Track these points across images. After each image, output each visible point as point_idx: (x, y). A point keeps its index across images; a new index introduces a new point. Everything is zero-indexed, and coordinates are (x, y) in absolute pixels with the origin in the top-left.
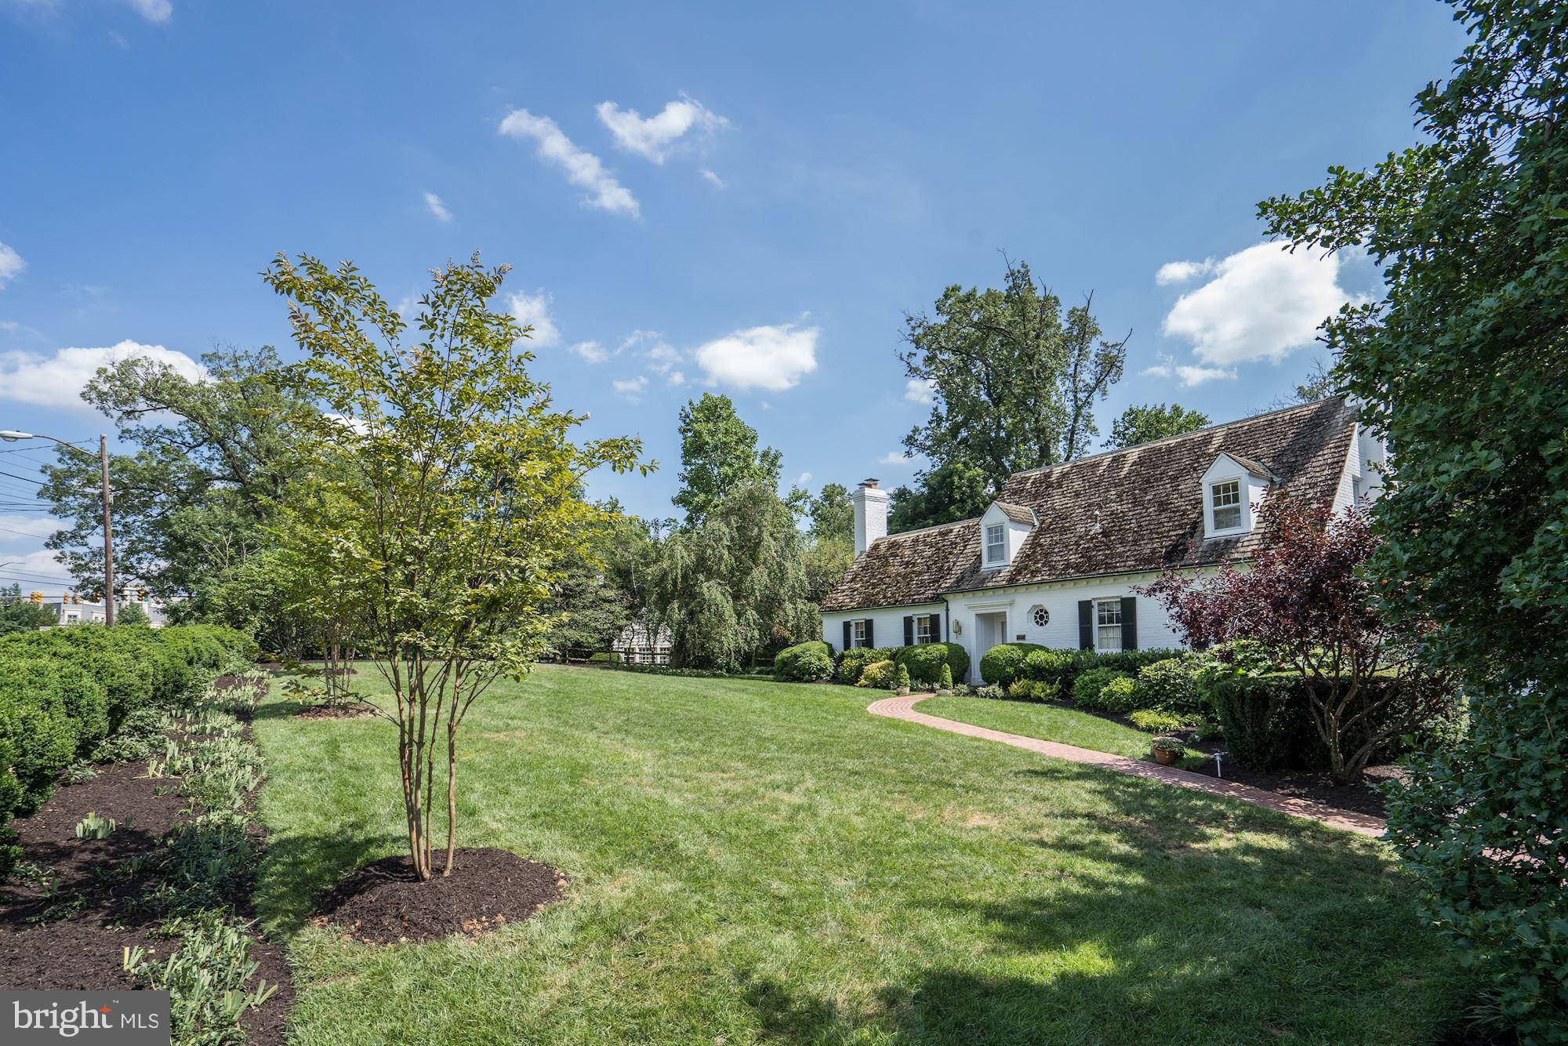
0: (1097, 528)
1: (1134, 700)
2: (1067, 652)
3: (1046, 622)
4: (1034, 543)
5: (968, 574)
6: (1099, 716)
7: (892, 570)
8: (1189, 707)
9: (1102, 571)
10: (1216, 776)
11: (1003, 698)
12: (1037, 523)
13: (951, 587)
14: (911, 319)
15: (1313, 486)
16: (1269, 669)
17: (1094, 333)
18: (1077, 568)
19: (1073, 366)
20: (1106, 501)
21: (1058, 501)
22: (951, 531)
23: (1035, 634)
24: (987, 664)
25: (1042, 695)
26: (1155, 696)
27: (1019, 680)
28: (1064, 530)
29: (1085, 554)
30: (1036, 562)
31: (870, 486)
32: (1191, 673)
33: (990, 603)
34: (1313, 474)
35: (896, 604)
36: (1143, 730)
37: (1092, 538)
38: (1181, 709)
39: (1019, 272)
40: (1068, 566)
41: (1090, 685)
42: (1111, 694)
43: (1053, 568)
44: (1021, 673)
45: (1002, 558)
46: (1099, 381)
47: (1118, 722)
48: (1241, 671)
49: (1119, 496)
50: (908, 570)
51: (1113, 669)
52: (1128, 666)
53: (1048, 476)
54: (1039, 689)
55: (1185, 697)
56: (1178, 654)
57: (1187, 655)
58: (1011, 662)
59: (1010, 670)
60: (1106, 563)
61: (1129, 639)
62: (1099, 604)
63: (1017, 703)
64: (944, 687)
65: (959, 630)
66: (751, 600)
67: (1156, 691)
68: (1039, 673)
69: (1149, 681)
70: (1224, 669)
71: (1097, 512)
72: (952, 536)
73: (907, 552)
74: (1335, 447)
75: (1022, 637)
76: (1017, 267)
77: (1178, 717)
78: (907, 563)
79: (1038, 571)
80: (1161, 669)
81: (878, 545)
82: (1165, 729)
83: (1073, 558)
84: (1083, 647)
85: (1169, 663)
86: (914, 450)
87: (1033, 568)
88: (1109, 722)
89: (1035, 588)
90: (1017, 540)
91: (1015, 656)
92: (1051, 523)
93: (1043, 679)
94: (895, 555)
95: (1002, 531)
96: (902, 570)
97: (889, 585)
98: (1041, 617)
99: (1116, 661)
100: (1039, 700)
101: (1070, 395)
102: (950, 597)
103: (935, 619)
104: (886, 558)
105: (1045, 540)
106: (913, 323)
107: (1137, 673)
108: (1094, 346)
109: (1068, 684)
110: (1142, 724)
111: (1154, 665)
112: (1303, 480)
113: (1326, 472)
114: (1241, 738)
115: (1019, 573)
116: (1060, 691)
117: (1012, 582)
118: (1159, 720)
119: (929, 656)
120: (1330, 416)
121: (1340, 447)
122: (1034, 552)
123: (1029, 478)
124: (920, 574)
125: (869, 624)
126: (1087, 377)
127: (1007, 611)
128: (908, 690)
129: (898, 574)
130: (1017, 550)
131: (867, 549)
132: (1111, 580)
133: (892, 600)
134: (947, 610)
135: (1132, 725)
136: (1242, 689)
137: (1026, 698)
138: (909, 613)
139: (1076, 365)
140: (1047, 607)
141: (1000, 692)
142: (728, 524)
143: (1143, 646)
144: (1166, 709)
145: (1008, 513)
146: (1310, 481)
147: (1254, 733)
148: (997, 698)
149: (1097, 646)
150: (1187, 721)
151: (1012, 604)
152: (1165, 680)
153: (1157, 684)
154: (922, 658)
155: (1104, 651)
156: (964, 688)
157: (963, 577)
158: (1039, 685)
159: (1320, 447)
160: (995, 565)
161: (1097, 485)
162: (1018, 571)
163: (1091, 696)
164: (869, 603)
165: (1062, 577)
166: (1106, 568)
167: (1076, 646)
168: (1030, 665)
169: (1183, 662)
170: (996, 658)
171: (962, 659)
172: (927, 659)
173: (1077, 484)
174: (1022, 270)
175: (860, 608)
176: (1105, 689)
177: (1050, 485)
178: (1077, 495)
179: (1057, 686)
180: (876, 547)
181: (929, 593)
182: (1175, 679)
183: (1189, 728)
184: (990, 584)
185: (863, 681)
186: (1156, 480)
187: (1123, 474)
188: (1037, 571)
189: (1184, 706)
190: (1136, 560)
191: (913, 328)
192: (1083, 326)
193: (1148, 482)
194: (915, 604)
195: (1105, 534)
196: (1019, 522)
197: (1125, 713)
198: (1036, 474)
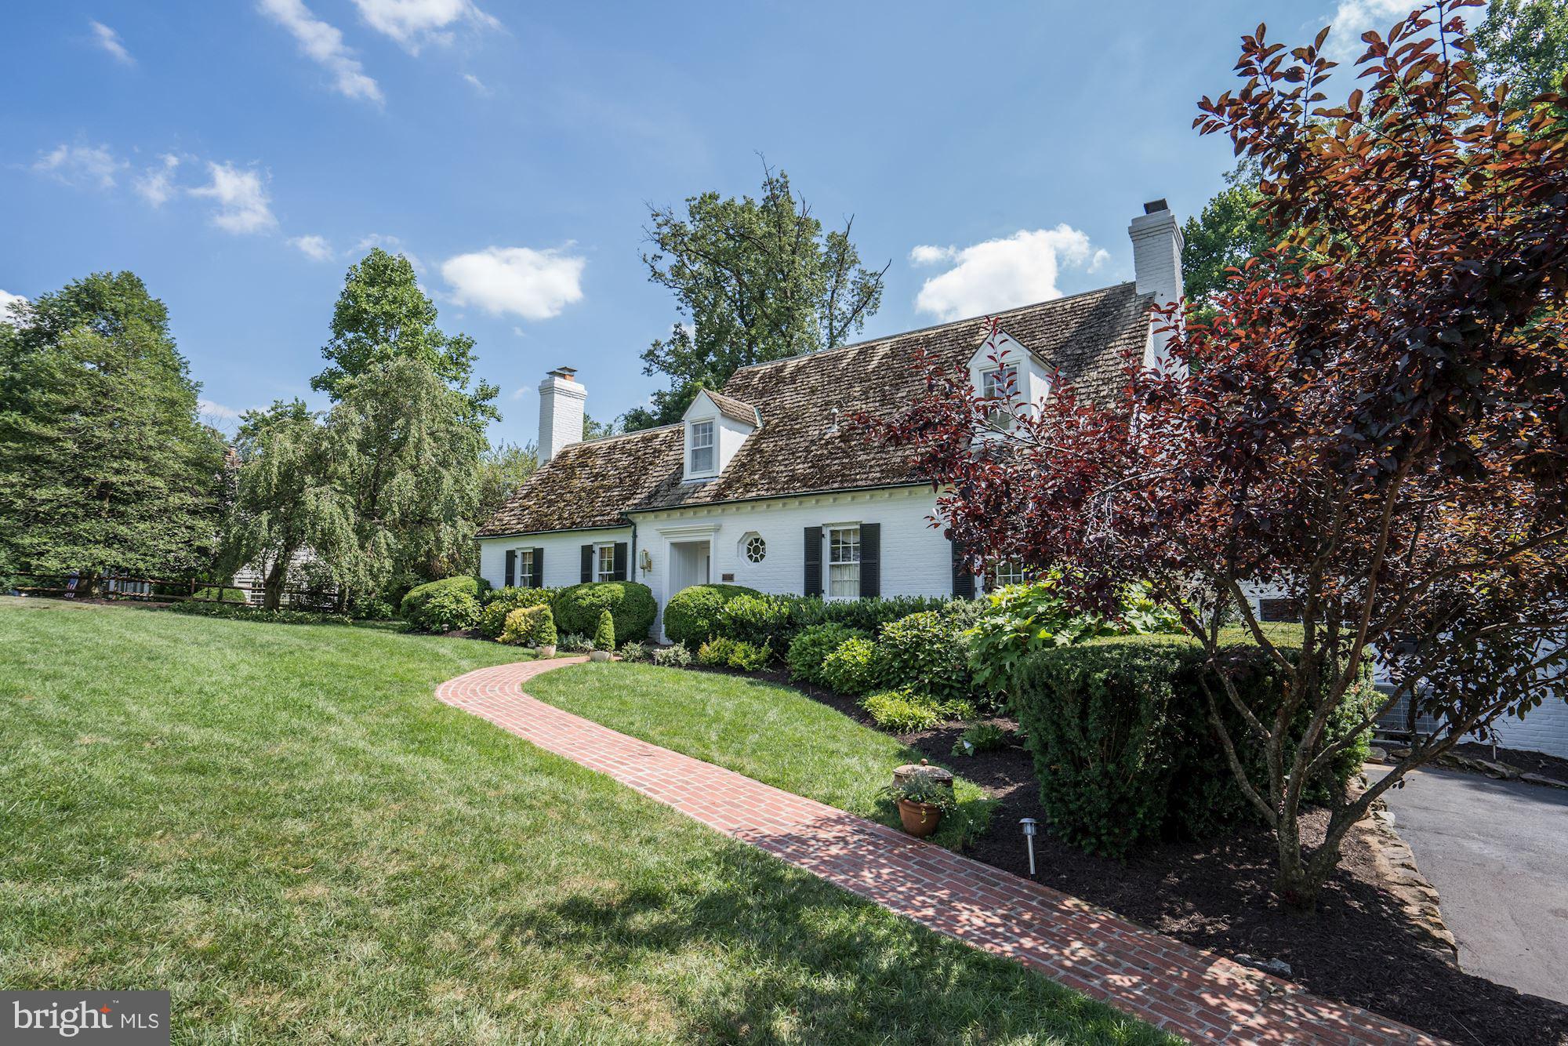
0: (835, 430)
1: (871, 676)
2: (784, 598)
3: (762, 556)
4: (753, 449)
5: (665, 487)
6: (818, 699)
7: (576, 483)
8: (952, 687)
9: (836, 485)
10: (1023, 872)
11: (690, 667)
12: (759, 425)
13: (640, 504)
14: (657, 215)
15: (1107, 381)
16: (1087, 632)
17: (854, 262)
18: (804, 480)
19: (829, 293)
20: (849, 398)
21: (789, 398)
22: (657, 436)
23: (746, 573)
24: (675, 613)
25: (744, 663)
26: (902, 669)
27: (714, 639)
28: (793, 433)
29: (817, 463)
30: (753, 473)
31: (563, 376)
32: (956, 633)
33: (689, 527)
34: (1105, 368)
35: (572, 528)
36: (883, 728)
37: (827, 443)
38: (940, 690)
39: (777, 181)
40: (793, 478)
41: (810, 650)
42: (839, 664)
43: (774, 480)
44: (717, 629)
45: (709, 465)
46: (855, 312)
47: (845, 712)
48: (1044, 634)
49: (865, 393)
50: (596, 484)
51: (846, 626)
52: (865, 622)
53: (780, 370)
54: (741, 653)
55: (945, 672)
56: (936, 606)
57: (949, 606)
58: (707, 612)
59: (703, 623)
60: (843, 475)
61: (870, 583)
62: (832, 532)
63: (704, 675)
64: (600, 647)
65: (648, 566)
66: (389, 518)
67: (905, 661)
68: (742, 629)
69: (895, 646)
70: (1016, 630)
71: (836, 411)
72: (656, 443)
73: (600, 462)
74: (1129, 338)
75: (728, 577)
76: (776, 176)
77: (934, 704)
78: (597, 476)
79: (754, 484)
80: (912, 627)
81: (568, 452)
82: (916, 727)
83: (801, 469)
84: (807, 594)
85: (923, 619)
86: (654, 368)
87: (748, 480)
88: (831, 710)
89: (748, 507)
90: (731, 443)
91: (711, 603)
92: (777, 425)
93: (747, 638)
94: (583, 465)
95: (711, 430)
96: (588, 484)
97: (568, 503)
98: (756, 549)
99: (850, 613)
100: (739, 670)
101: (826, 322)
102: (638, 519)
103: (620, 549)
104: (572, 468)
105: (767, 446)
106: (660, 220)
107: (877, 633)
108: (852, 274)
109: (781, 647)
110: (882, 718)
111: (902, 622)
112: (1094, 374)
113: (1121, 366)
114: (1077, 784)
115: (730, 487)
116: (771, 656)
117: (719, 499)
118: (908, 711)
119: (595, 600)
120: (1119, 305)
121: (1135, 337)
122: (752, 460)
123: (758, 372)
124: (609, 488)
125: (538, 554)
126: (844, 306)
127: (712, 539)
128: (553, 650)
129: (583, 489)
130: (731, 457)
131: (553, 457)
132: (848, 497)
133: (567, 523)
134: (635, 536)
135: (865, 717)
136: (1085, 676)
137: (721, 666)
138: (588, 540)
139: (833, 292)
140: (763, 536)
141: (685, 656)
142: (362, 411)
143: (889, 592)
144: (918, 691)
145: (720, 406)
146: (1100, 376)
147: (1105, 774)
148: (680, 666)
149: (827, 591)
150: (949, 712)
151: (717, 530)
152: (918, 645)
153: (906, 651)
154: (585, 603)
155: (835, 599)
156: (635, 649)
157: (657, 492)
158: (741, 647)
159: (1112, 336)
160: (700, 475)
161: (838, 380)
162: (729, 484)
163: (811, 667)
164: (540, 527)
165: (784, 493)
166: (842, 482)
167: (799, 591)
168: (730, 617)
169: (943, 616)
170: (685, 606)
171: (646, 606)
172: (592, 604)
173: (814, 379)
174: (781, 180)
175: (529, 532)
176: (831, 657)
177: (779, 381)
178: (813, 391)
179: (766, 650)
180: (564, 455)
181: (615, 514)
182: (931, 643)
183: (953, 725)
184: (690, 501)
185: (505, 636)
186: (911, 375)
187: (870, 368)
188: (752, 485)
189: (944, 687)
190: (882, 471)
191: (659, 226)
192: (841, 254)
193: (901, 376)
194: (595, 528)
195: (844, 438)
196: (734, 419)
197: (857, 695)
198: (766, 367)
